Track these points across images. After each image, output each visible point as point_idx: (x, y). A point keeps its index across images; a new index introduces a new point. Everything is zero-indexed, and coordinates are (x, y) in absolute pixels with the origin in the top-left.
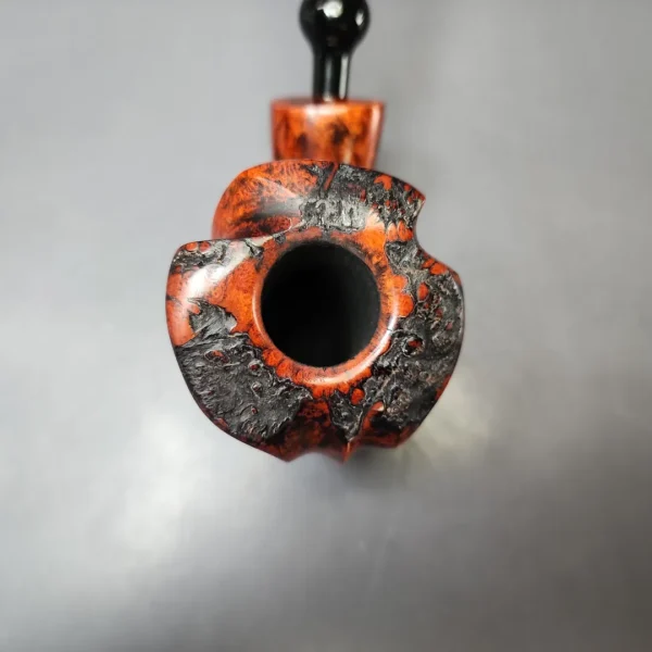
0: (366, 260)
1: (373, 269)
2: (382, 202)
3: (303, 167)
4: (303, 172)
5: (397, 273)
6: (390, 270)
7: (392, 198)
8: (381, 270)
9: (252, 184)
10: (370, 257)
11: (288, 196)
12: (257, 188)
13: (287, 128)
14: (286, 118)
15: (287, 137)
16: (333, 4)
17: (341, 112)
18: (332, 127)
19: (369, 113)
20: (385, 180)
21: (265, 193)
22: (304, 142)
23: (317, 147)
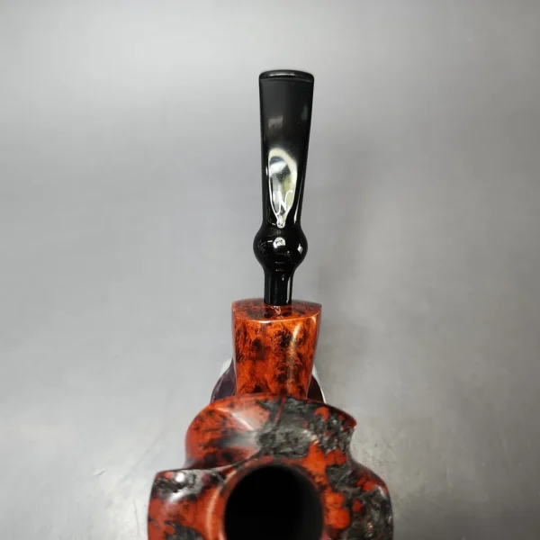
0: (310, 479)
1: (317, 487)
2: (321, 432)
3: (258, 403)
4: (258, 407)
5: (335, 491)
6: (329, 489)
7: (330, 428)
8: (323, 488)
9: (217, 416)
10: (314, 477)
11: (248, 421)
12: (221, 419)
13: (246, 333)
14: (245, 326)
15: (245, 341)
16: (279, 239)
17: (285, 321)
18: (280, 333)
19: (308, 322)
20: (323, 411)
21: (228, 425)
22: (257, 344)
23: (269, 348)
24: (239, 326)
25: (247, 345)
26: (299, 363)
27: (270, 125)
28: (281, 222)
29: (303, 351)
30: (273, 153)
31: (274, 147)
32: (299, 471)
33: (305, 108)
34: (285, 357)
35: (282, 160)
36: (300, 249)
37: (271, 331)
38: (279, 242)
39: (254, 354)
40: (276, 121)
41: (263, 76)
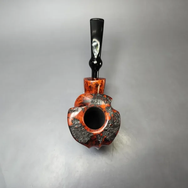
0: (102, 110)
1: (104, 112)
2: (105, 100)
4: (91, 95)
5: (108, 112)
6: (106, 112)
8: (105, 112)
9: (82, 97)
10: (103, 109)
11: (88, 99)
13: (87, 84)
14: (87, 83)
15: (87, 86)
16: (95, 61)
17: (97, 81)
18: (96, 84)
19: (102, 81)
20: (105, 96)
21: (84, 99)
22: (90, 87)
23: (93, 88)
24: (86, 83)
25: (88, 87)
26: (100, 91)
27: (93, 33)
28: (96, 57)
29: (101, 88)
30: (94, 40)
31: (94, 38)
32: (100, 108)
33: (102, 28)
34: (97, 90)
35: (96, 42)
36: (100, 64)
37: (94, 84)
38: (95, 62)
39: (89, 89)
40: (94, 32)
41: (91, 20)
